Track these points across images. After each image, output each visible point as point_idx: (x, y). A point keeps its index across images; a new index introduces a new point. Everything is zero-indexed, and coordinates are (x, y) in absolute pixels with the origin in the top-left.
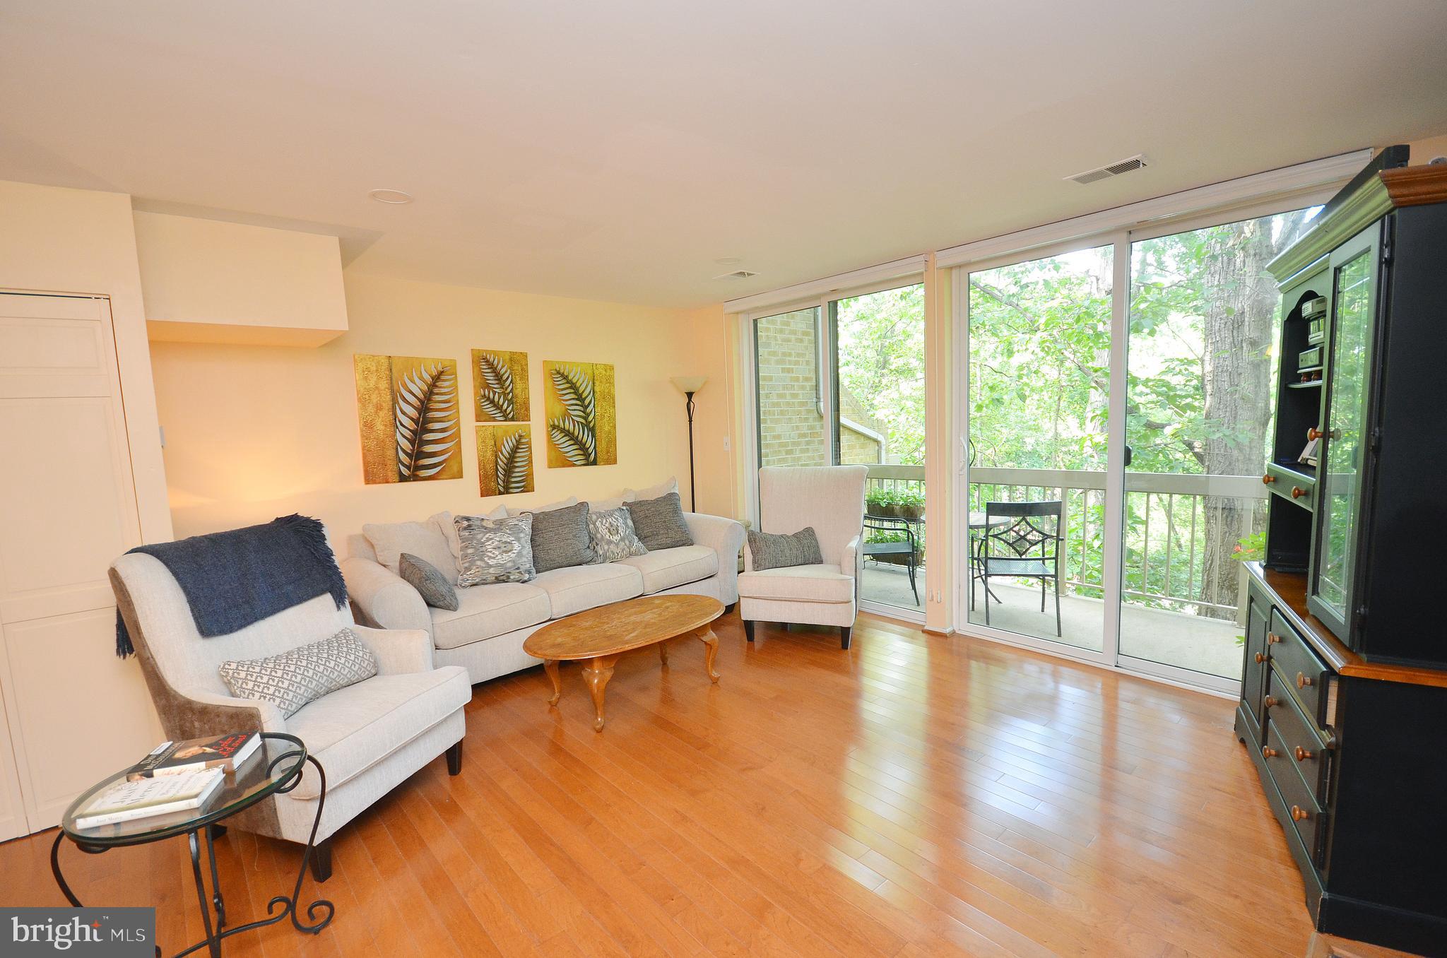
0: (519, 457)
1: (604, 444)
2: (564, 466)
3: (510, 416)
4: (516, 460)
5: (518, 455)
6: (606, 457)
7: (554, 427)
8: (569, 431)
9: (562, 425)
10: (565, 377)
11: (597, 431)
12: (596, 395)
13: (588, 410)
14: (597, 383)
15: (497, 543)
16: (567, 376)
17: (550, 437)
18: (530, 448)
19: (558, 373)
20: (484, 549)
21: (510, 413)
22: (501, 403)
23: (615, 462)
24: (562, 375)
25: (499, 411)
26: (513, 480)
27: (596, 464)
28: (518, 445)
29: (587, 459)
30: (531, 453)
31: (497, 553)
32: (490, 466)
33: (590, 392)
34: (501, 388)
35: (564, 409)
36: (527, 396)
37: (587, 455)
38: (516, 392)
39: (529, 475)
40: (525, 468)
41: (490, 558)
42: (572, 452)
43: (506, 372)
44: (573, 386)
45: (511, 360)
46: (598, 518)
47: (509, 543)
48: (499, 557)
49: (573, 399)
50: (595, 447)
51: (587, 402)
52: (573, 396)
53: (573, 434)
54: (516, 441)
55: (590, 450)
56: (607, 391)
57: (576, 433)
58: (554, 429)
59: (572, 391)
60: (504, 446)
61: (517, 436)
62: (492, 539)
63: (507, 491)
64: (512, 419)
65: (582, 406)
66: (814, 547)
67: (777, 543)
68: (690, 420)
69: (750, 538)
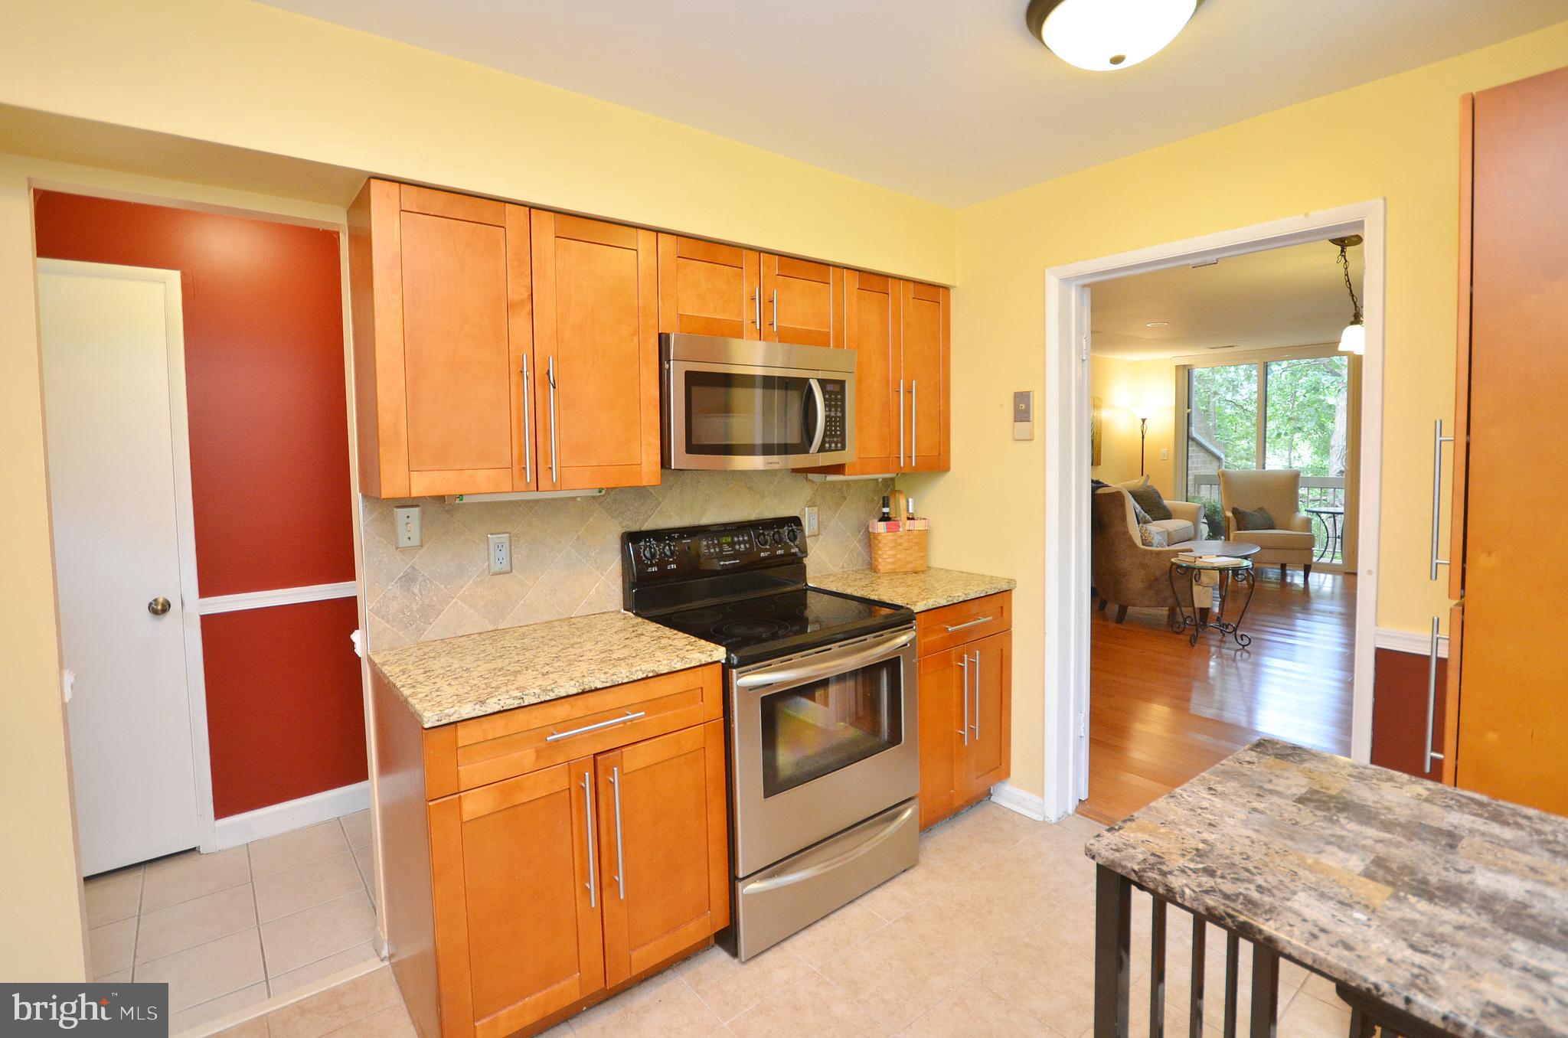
66: (1270, 519)
67: (1253, 515)
68: (1143, 437)
69: (1235, 511)
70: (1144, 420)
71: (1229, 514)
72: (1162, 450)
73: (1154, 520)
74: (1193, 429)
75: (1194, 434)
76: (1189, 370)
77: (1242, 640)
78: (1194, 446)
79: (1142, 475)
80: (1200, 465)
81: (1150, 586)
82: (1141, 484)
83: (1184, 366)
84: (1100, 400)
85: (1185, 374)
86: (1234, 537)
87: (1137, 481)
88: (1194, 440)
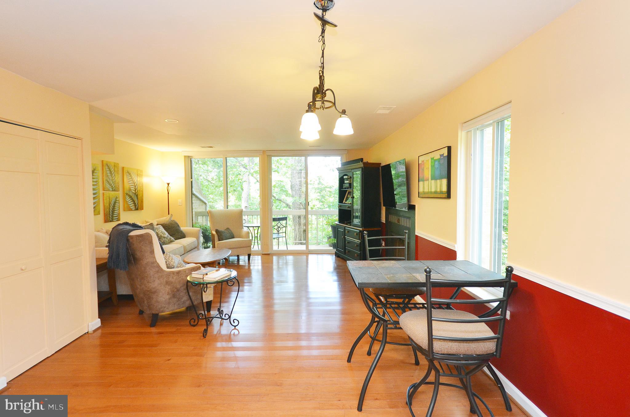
1: (140, 202)
2: (129, 210)
3: (114, 189)
4: (115, 207)
5: (116, 205)
6: (140, 207)
7: (126, 193)
8: (131, 196)
9: (129, 194)
11: (139, 196)
12: (139, 182)
13: (136, 188)
14: (138, 177)
16: (130, 174)
17: (125, 198)
18: (119, 202)
19: (128, 172)
21: (114, 187)
22: (111, 183)
23: (143, 209)
25: (111, 187)
26: (114, 216)
27: (138, 210)
29: (135, 208)
30: (119, 205)
32: (108, 210)
33: (136, 181)
34: (111, 177)
35: (129, 187)
36: (119, 181)
37: (135, 206)
38: (116, 179)
39: (119, 214)
40: (118, 211)
42: (132, 206)
43: (113, 171)
44: (132, 178)
45: (114, 166)
49: (132, 183)
50: (138, 203)
51: (135, 184)
54: (116, 200)
55: (136, 204)
56: (141, 181)
57: (133, 197)
58: (126, 195)
59: (132, 180)
60: (112, 201)
61: (116, 197)
63: (112, 220)
64: (115, 191)
65: (134, 186)
66: (232, 233)
67: (224, 232)
68: (168, 193)
69: (217, 231)
70: (168, 184)
71: (214, 233)
72: (179, 200)
73: (175, 240)
74: (193, 189)
75: (194, 192)
76: (191, 159)
77: (234, 323)
78: (194, 197)
79: (169, 214)
80: (198, 207)
81: (174, 296)
82: (168, 219)
83: (189, 156)
84: (142, 171)
85: (189, 160)
86: (217, 244)
87: (165, 218)
88: (194, 195)
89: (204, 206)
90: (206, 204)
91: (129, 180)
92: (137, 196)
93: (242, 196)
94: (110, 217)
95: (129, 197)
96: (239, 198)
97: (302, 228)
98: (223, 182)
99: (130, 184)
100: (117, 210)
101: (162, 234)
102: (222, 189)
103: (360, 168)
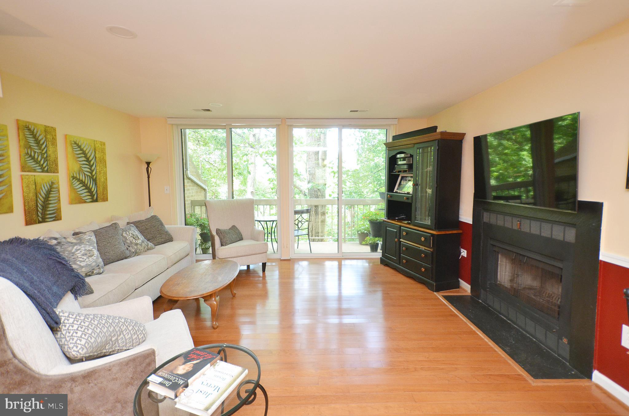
0: (52, 197)
1: (101, 189)
2: (79, 203)
3: (46, 169)
4: (50, 199)
5: (51, 195)
6: (102, 197)
7: (74, 178)
8: (82, 180)
9: (78, 177)
10: (79, 147)
11: (98, 181)
12: (97, 159)
13: (93, 168)
14: (97, 152)
15: (83, 251)
16: (80, 146)
17: (71, 185)
18: (58, 191)
19: (75, 143)
20: (75, 256)
21: (45, 167)
22: (39, 159)
23: (107, 200)
24: (78, 145)
25: (38, 165)
26: (48, 213)
27: (97, 202)
28: (51, 189)
29: (92, 198)
30: (59, 194)
31: (85, 258)
33: (93, 158)
34: (40, 149)
35: (79, 166)
36: (56, 157)
37: (92, 195)
38: (49, 153)
39: (59, 209)
40: (55, 205)
41: (81, 261)
42: (84, 194)
43: (42, 139)
44: (84, 153)
45: (46, 131)
46: (123, 232)
47: (91, 250)
48: (87, 260)
49: (84, 161)
50: (97, 191)
51: (92, 163)
52: (84, 159)
53: (85, 182)
54: (50, 186)
55: (94, 193)
56: (102, 157)
57: (86, 182)
58: (73, 179)
59: (84, 156)
60: (42, 189)
61: (50, 183)
62: (79, 249)
63: (44, 220)
64: (47, 171)
65: (89, 165)
66: (240, 233)
67: (229, 232)
68: (148, 177)
69: (219, 231)
70: (148, 164)
71: (214, 233)
73: (156, 246)
74: (188, 172)
75: (189, 175)
78: (190, 182)
79: (149, 207)
80: (194, 195)
82: (146, 215)
84: (103, 144)
86: (219, 252)
87: (142, 212)
88: (189, 179)
89: (203, 192)
90: (206, 190)
91: (79, 156)
92: (95, 181)
93: (248, 180)
94: (38, 216)
95: (78, 183)
96: (244, 183)
97: (320, 218)
98: (226, 165)
99: (80, 161)
100: (55, 203)
101: (134, 238)
102: (225, 172)
103: (436, 140)
